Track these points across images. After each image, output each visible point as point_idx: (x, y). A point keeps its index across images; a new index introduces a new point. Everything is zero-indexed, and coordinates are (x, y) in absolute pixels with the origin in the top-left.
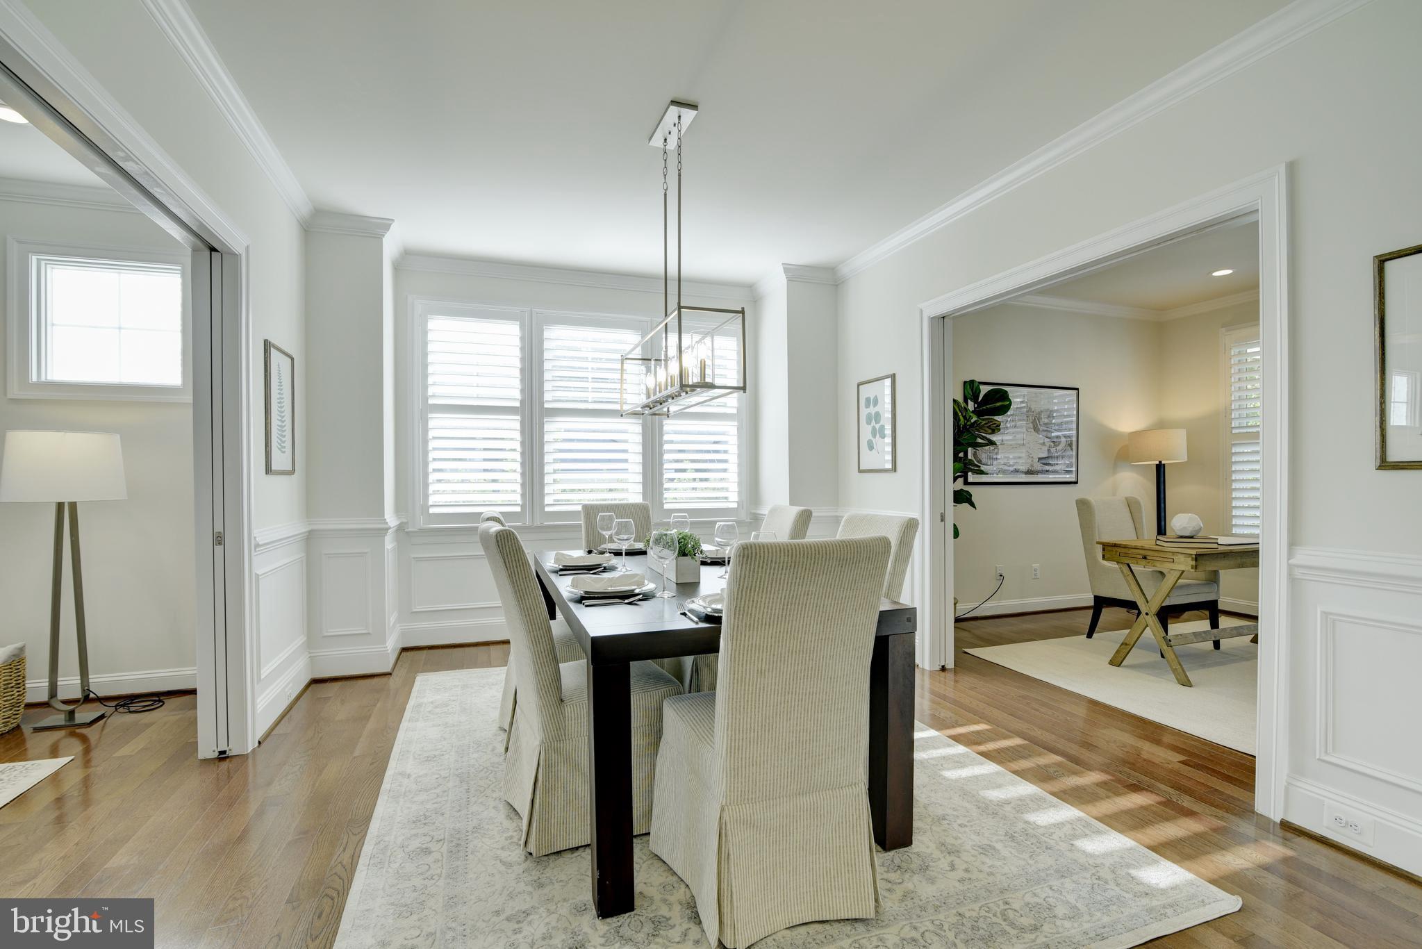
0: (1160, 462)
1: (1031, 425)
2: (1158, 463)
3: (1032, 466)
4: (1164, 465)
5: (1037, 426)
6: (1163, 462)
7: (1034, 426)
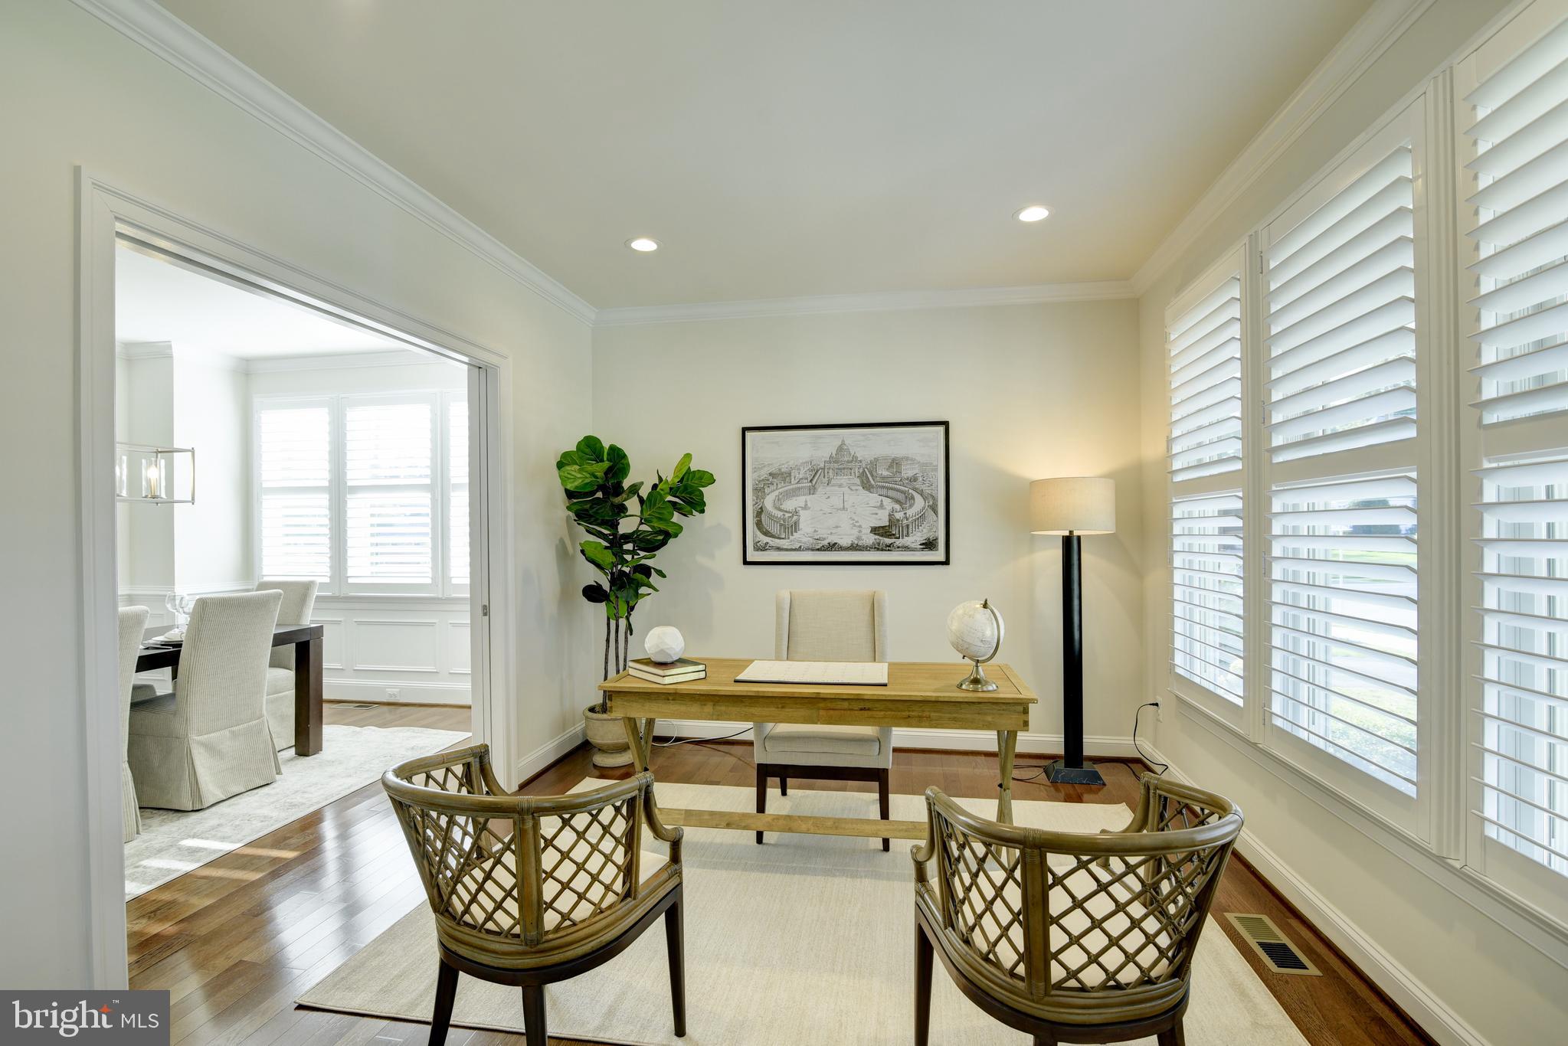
0: (1071, 532)
1: (858, 481)
2: (1067, 533)
3: (858, 538)
4: (1079, 538)
5: (868, 481)
6: (1076, 533)
7: (862, 482)
